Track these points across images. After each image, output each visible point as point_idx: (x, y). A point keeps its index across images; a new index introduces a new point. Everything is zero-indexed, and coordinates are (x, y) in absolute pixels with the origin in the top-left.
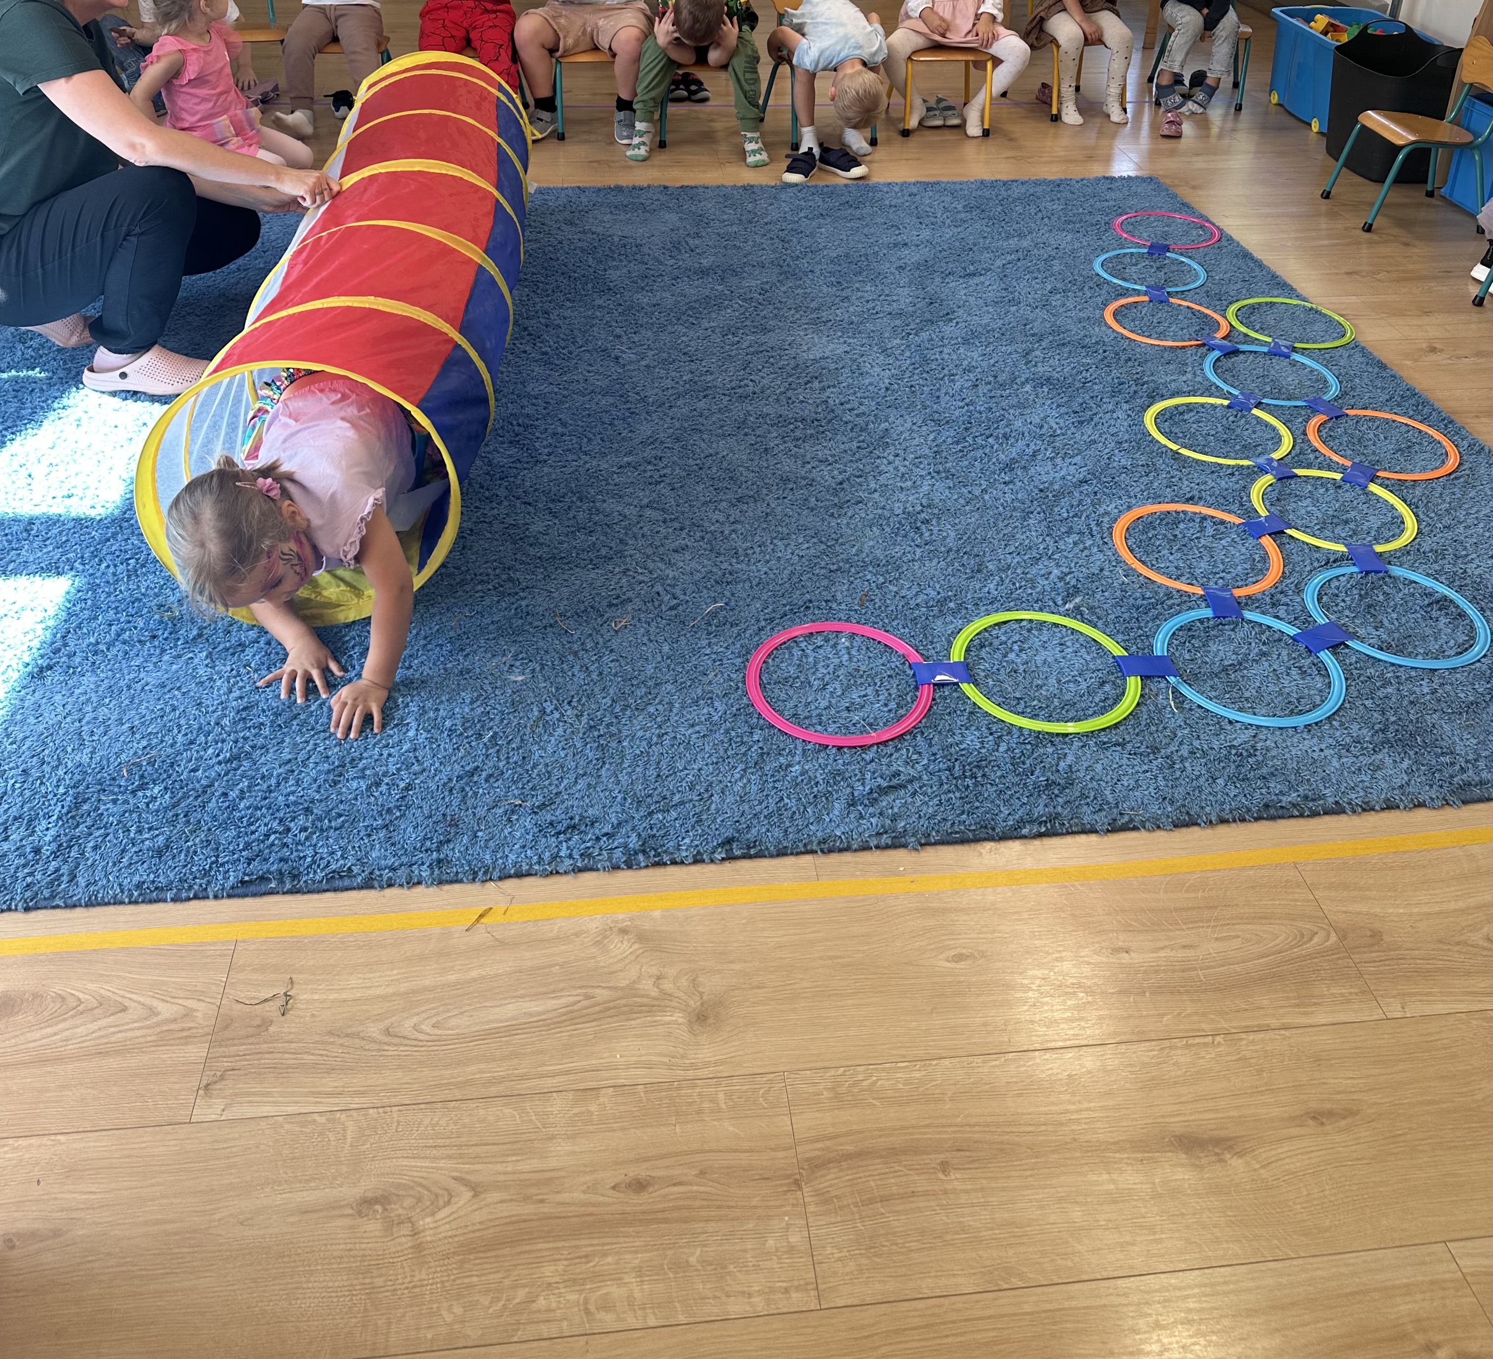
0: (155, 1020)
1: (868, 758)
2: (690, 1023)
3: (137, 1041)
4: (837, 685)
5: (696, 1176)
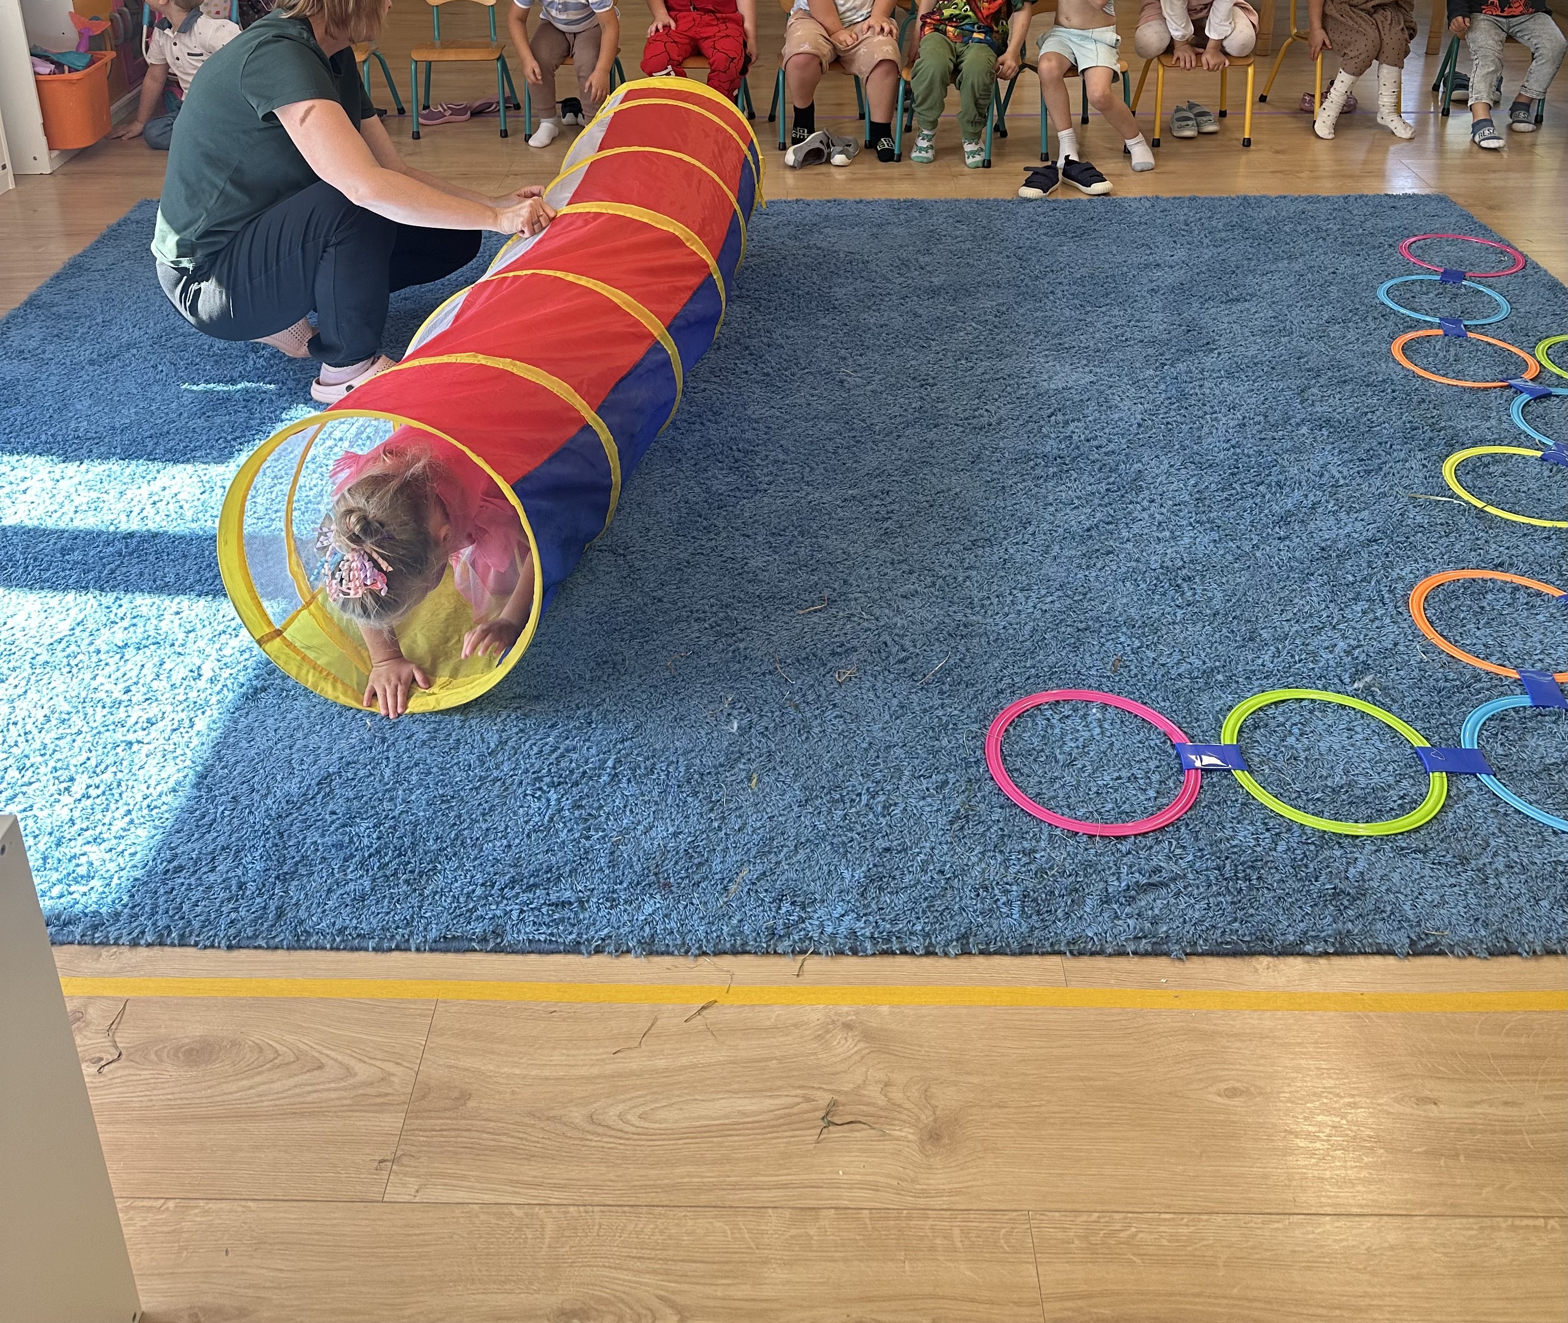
0: (351, 1081)
1: (1124, 849)
3: (332, 1103)
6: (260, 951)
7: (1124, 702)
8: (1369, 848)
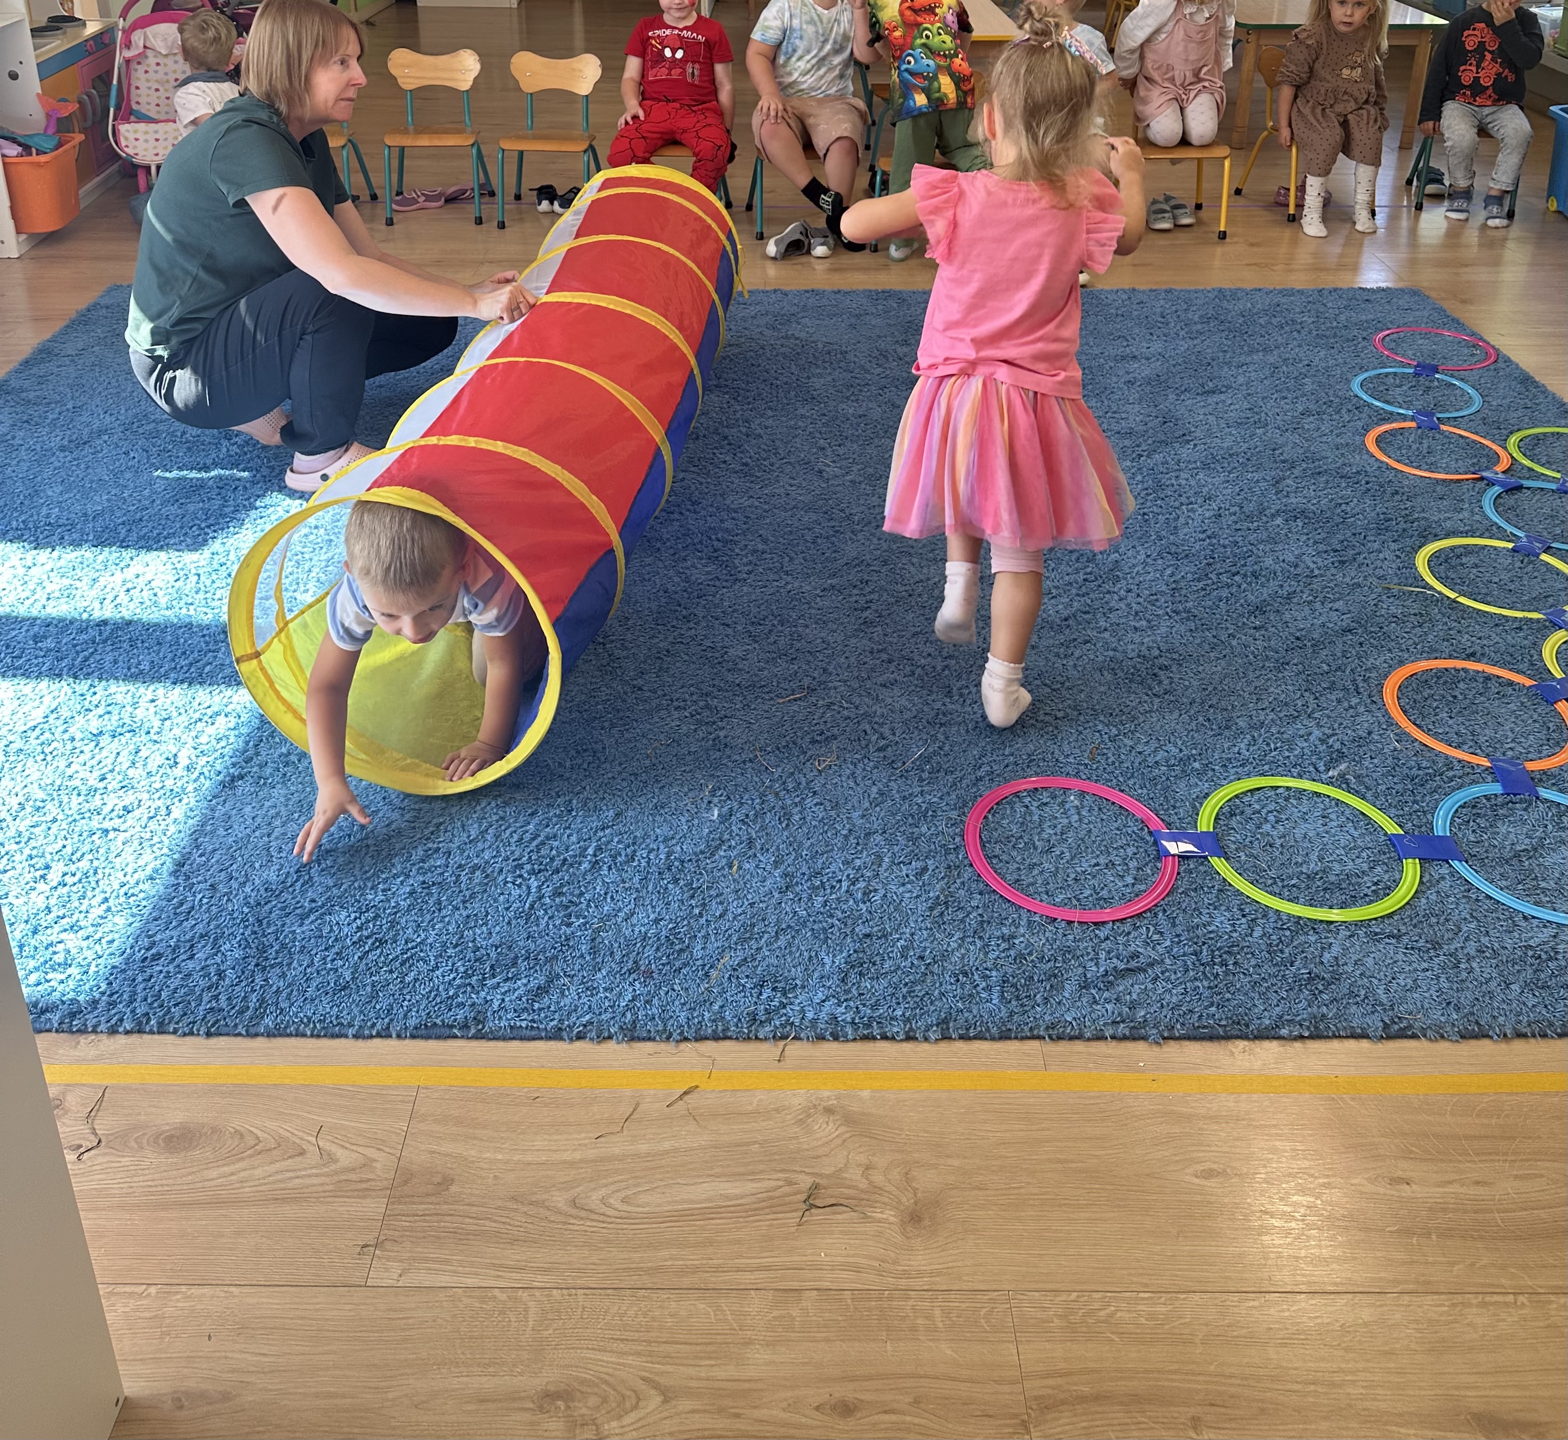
0: (333, 1167)
2: (903, 1223)
3: (315, 1189)
4: (1064, 847)
5: (910, 1404)
6: (240, 1039)
7: (1102, 789)
8: (1344, 933)
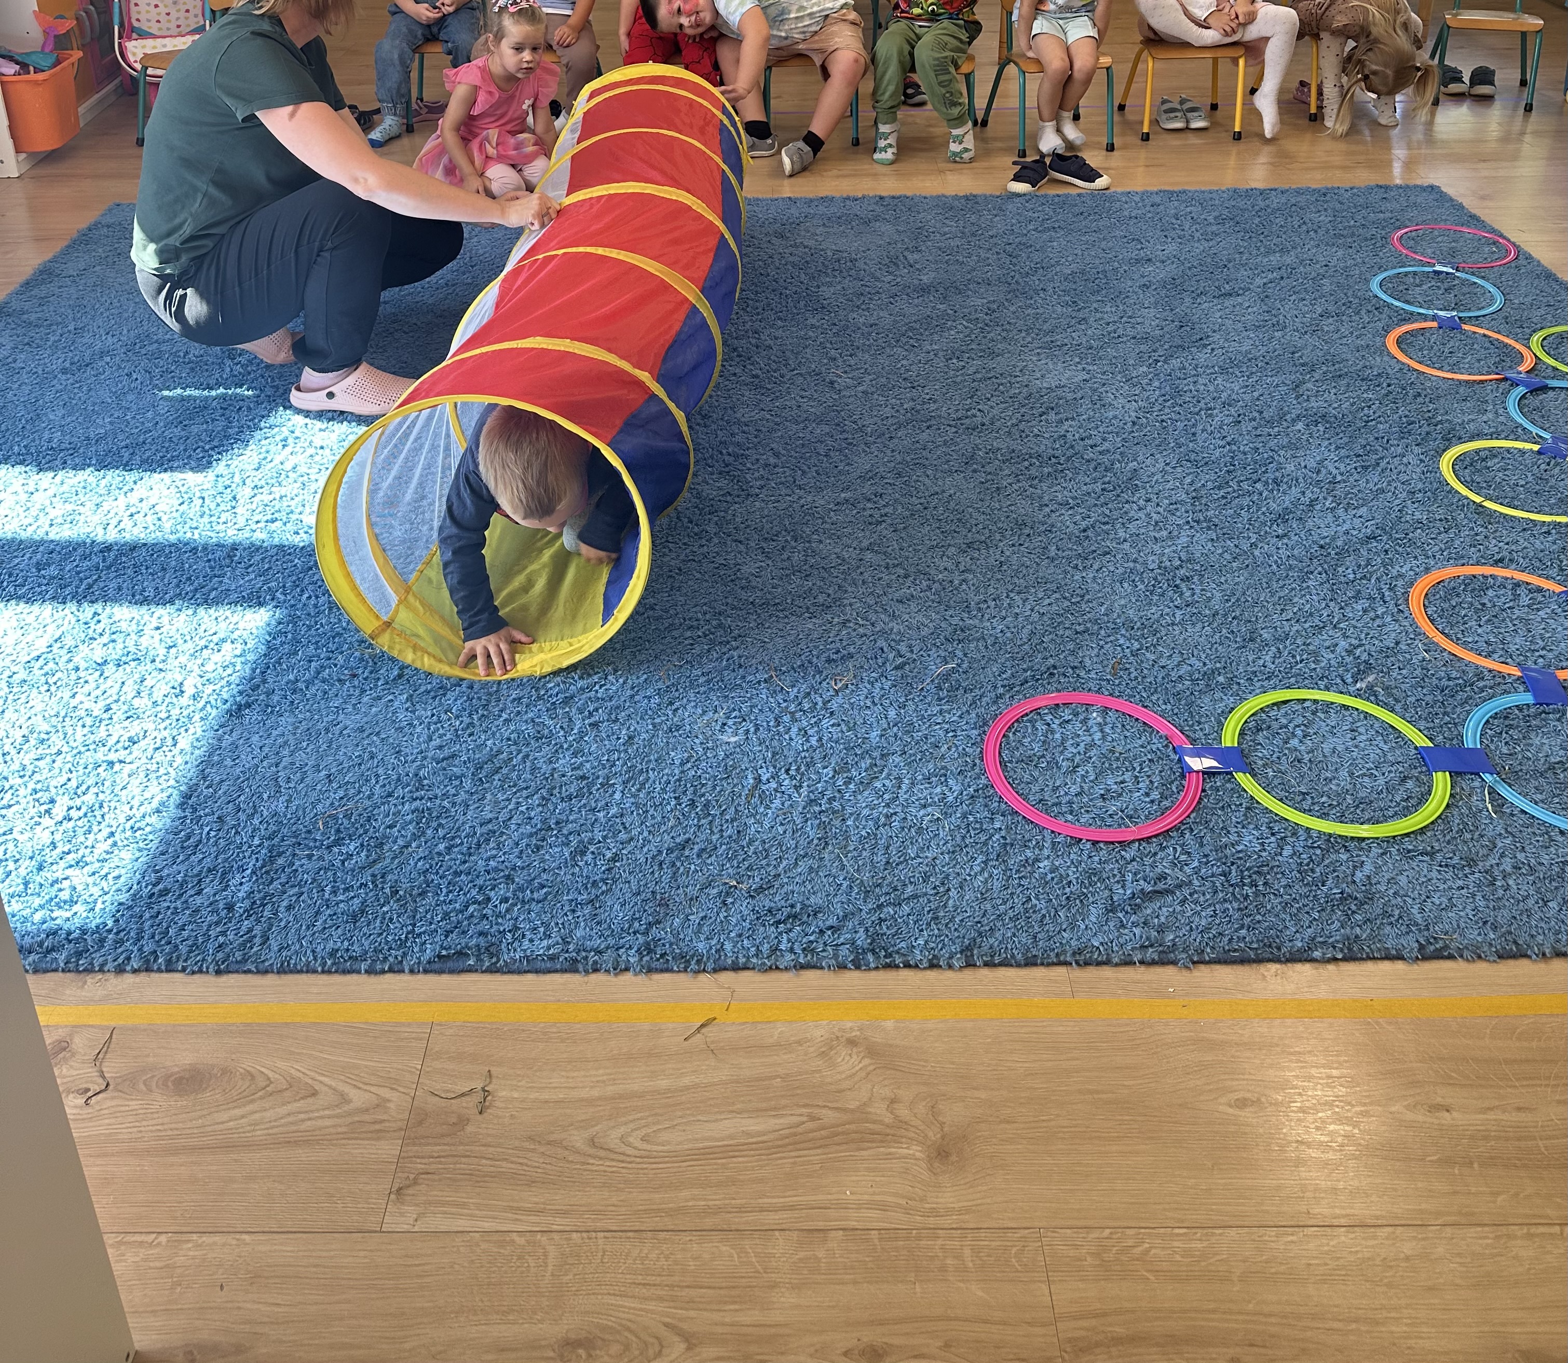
0: (346, 1108)
1: (1128, 856)
2: (930, 1158)
3: (327, 1131)
4: (1089, 768)
5: (940, 1348)
6: (250, 976)
7: (1125, 705)
